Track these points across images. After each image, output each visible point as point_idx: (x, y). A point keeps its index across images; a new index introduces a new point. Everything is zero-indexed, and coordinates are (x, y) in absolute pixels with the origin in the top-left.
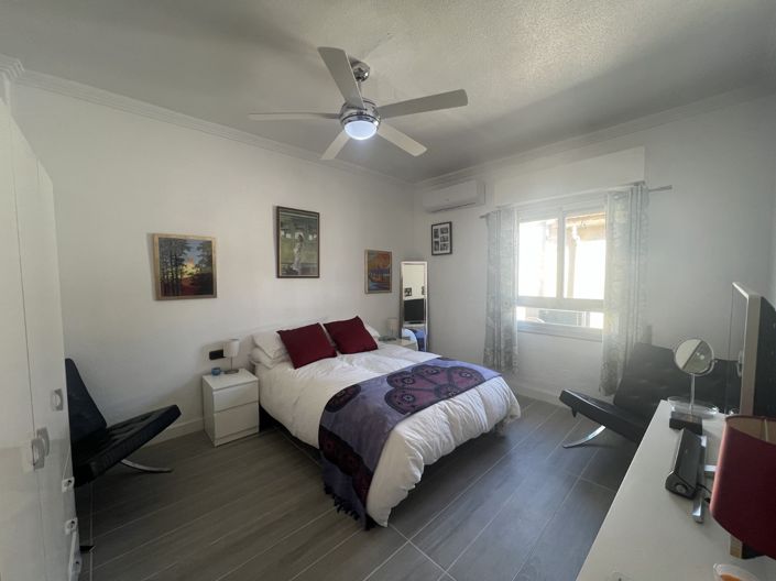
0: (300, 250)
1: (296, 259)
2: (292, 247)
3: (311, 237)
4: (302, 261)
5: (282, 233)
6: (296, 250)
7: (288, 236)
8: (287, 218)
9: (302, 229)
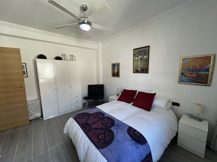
0: (140, 63)
1: (139, 66)
2: (138, 62)
3: (145, 57)
4: (141, 67)
5: (135, 58)
6: (139, 63)
7: (137, 58)
8: (137, 52)
9: (142, 55)
